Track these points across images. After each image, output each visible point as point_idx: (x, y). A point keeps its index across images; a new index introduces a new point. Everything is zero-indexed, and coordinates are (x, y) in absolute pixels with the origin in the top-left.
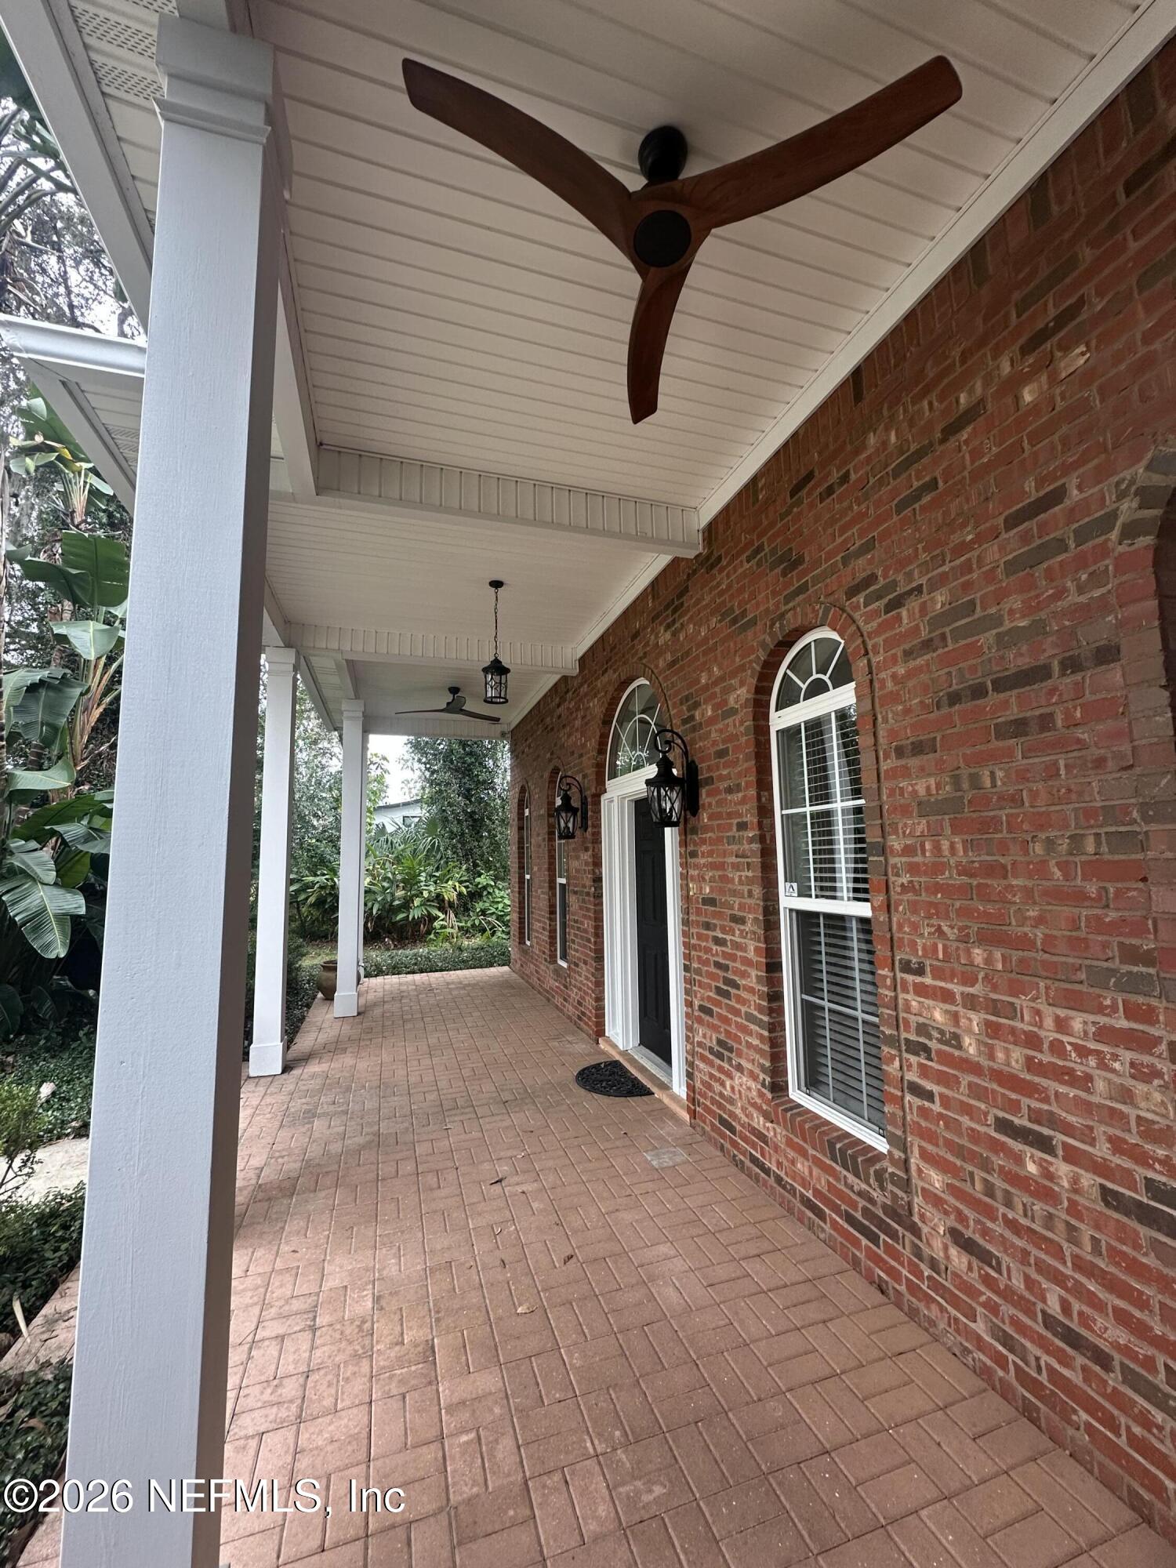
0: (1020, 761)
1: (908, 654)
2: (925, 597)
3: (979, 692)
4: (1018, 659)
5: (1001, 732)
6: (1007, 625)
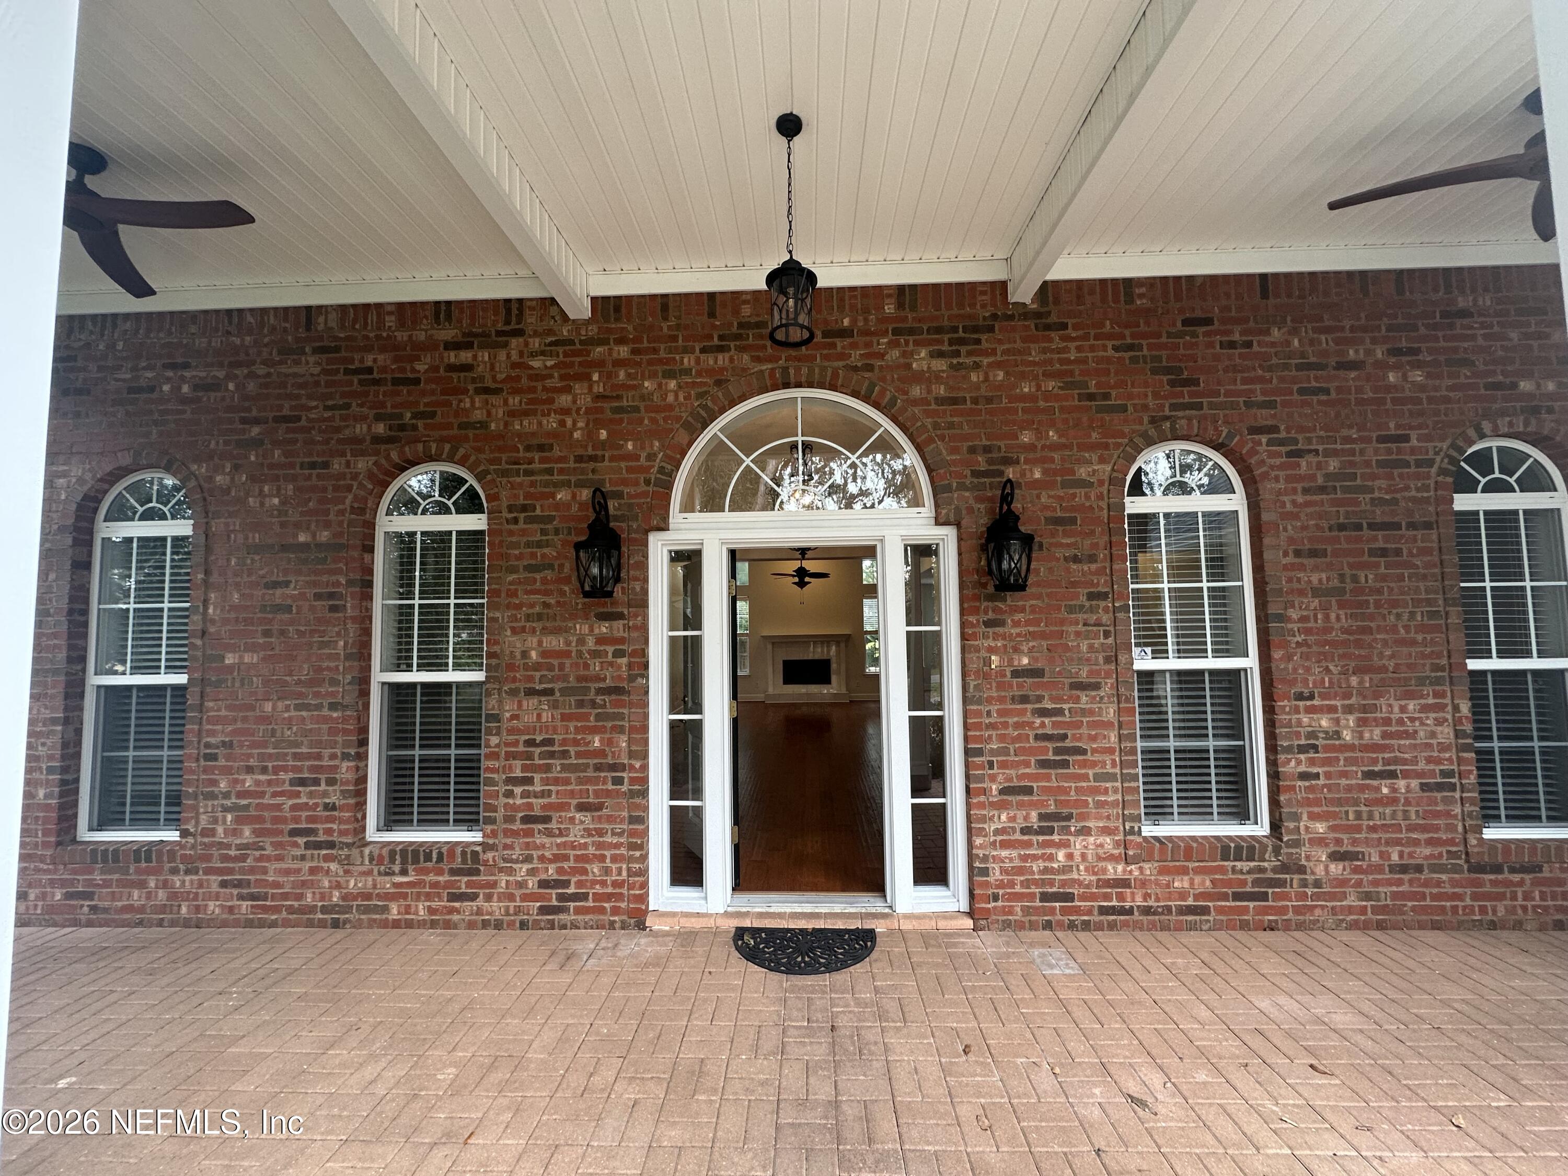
0: (1382, 570)
1: (1306, 491)
2: (1320, 458)
3: (1359, 527)
4: (1379, 515)
5: (1372, 553)
6: (1376, 495)
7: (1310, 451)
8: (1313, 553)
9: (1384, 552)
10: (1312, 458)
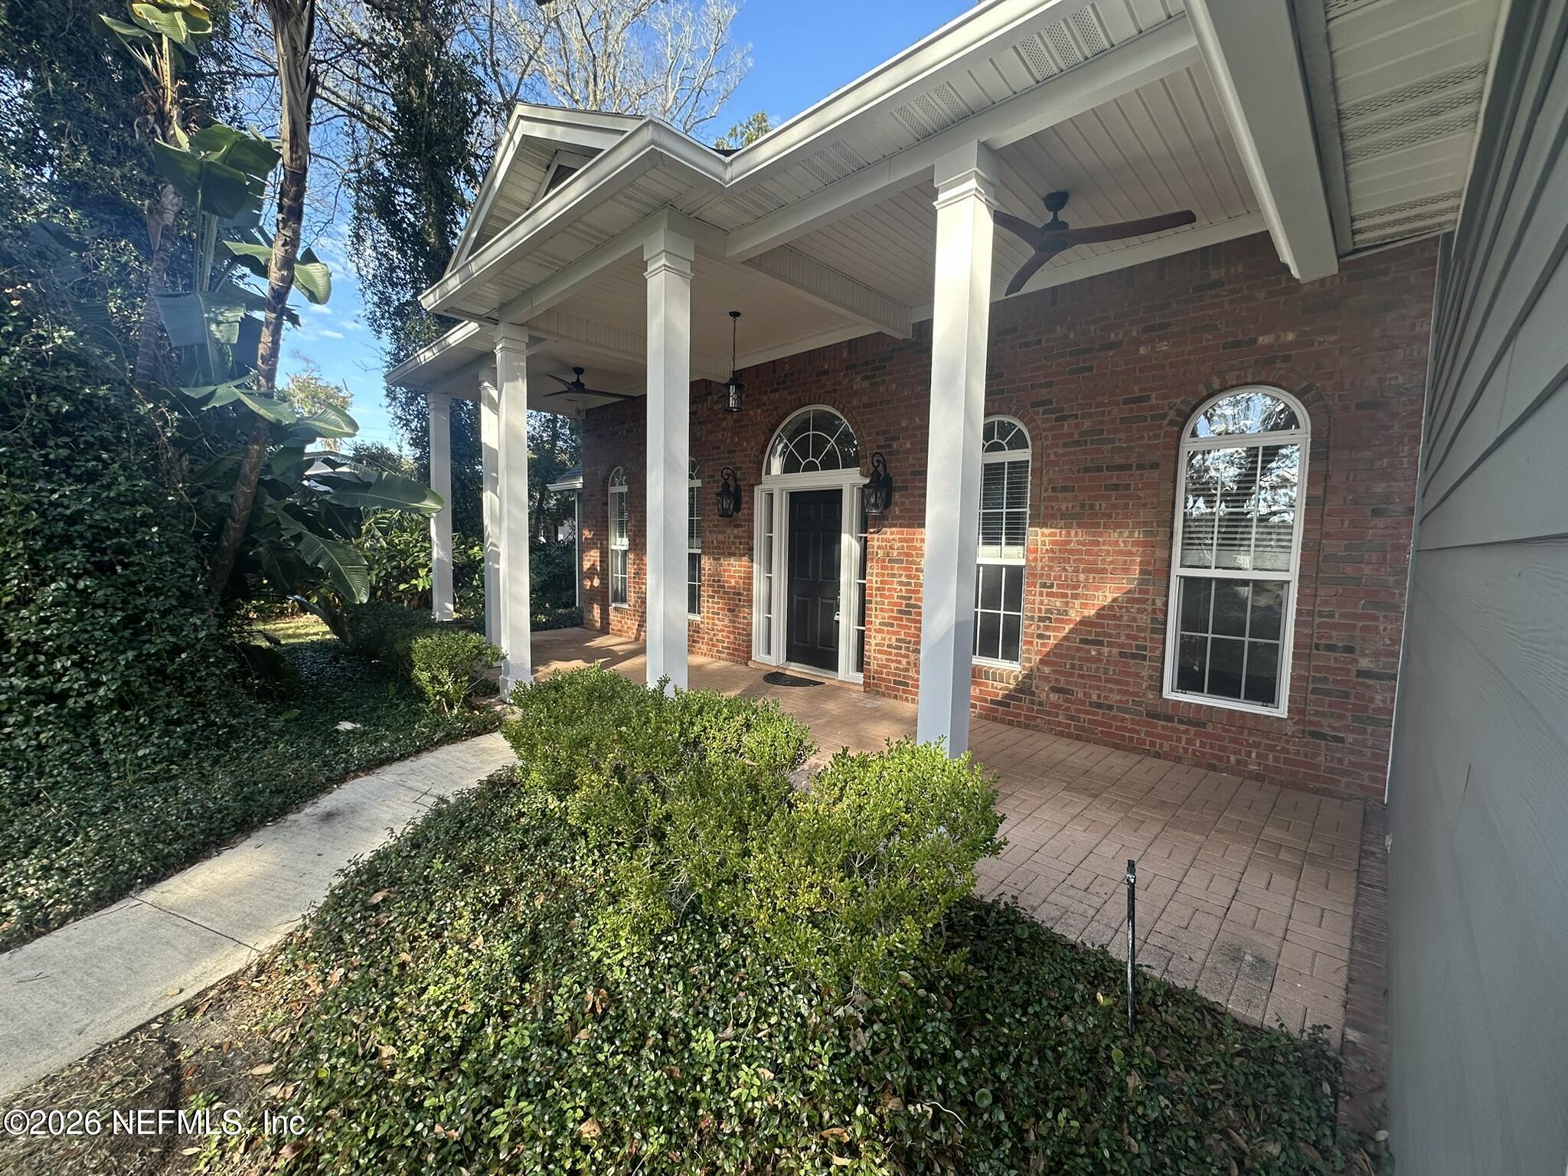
0: (1113, 501)
1: (1065, 445)
2: (1078, 420)
3: (1099, 469)
4: (1119, 460)
5: (1106, 487)
6: (1117, 445)
7: (1071, 416)
8: (1064, 489)
9: (1116, 487)
10: (1073, 422)
